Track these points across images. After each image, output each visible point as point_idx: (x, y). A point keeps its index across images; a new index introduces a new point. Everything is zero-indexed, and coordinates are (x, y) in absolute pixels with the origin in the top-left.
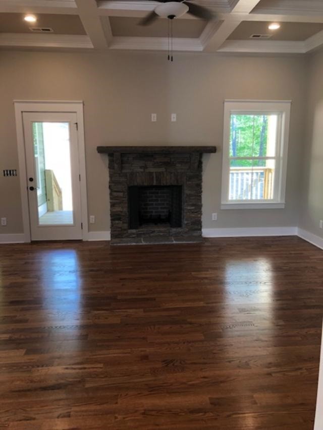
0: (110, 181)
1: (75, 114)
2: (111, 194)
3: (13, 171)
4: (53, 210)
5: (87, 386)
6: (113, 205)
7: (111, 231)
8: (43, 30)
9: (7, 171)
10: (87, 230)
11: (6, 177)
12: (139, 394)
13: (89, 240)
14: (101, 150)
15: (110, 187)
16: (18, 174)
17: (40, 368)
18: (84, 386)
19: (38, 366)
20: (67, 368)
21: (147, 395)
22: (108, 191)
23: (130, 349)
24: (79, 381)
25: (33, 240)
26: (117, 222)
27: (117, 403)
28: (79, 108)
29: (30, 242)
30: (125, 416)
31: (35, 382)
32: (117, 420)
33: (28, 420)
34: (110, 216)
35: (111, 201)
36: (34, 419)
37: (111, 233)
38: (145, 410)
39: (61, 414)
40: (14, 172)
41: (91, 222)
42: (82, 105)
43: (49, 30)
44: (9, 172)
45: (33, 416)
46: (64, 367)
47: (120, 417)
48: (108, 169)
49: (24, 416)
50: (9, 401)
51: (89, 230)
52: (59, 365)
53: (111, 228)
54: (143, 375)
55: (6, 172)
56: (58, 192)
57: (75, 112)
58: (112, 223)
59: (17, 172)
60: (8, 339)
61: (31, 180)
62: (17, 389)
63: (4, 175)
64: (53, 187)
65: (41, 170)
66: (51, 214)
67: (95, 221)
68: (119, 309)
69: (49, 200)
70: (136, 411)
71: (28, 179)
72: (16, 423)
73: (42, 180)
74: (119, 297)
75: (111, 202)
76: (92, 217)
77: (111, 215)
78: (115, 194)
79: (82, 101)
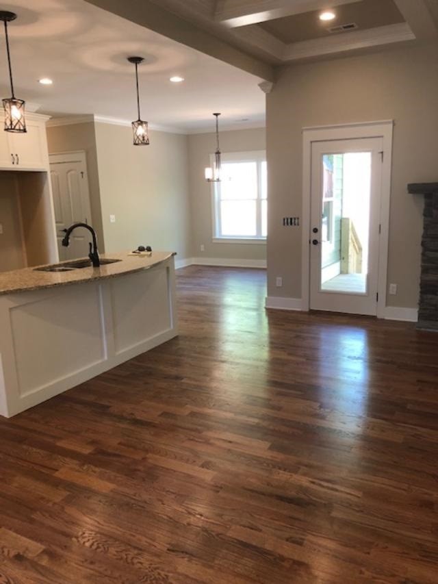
0: (424, 234)
1: (381, 139)
2: (423, 254)
3: (295, 219)
4: (347, 273)
5: (334, 514)
6: (425, 271)
7: (420, 309)
8: (345, 27)
9: (287, 219)
10: (384, 304)
11: (286, 227)
12: (404, 553)
13: (386, 318)
14: (414, 189)
15: (423, 244)
16: (300, 223)
17: (281, 471)
18: (329, 513)
19: (280, 469)
20: (313, 483)
21: (418, 560)
22: (420, 249)
23: (406, 485)
24: (325, 504)
25: (312, 308)
26: (429, 296)
27: (369, 553)
28: (387, 130)
29: (307, 310)
30: (375, 575)
31: (272, 486)
32: (362, 575)
33: (252, 529)
34: (419, 287)
35: (423, 264)
36: (260, 531)
37: (418, 312)
38: (407, 579)
39: (291, 538)
40: (296, 221)
41: (391, 292)
42: (391, 125)
43: (352, 26)
44: (289, 221)
45: (261, 527)
46: (310, 479)
47: (367, 574)
48: (423, 217)
49: (249, 523)
50: (238, 499)
51: (387, 305)
52: (305, 475)
53: (419, 304)
54: (418, 529)
55: (286, 221)
56: (357, 247)
57: (382, 137)
58: (421, 296)
59: (299, 220)
60: (254, 424)
61: (316, 230)
62: (251, 488)
63: (284, 224)
64: (350, 241)
65: (336, 218)
66: (344, 277)
67: (397, 292)
68: (405, 423)
69: (343, 258)
70: (394, 576)
71: (312, 229)
72: (238, 527)
73: (336, 232)
74: (409, 406)
75: (422, 266)
76: (393, 286)
77: (421, 284)
78: (431, 254)
79: (391, 120)
